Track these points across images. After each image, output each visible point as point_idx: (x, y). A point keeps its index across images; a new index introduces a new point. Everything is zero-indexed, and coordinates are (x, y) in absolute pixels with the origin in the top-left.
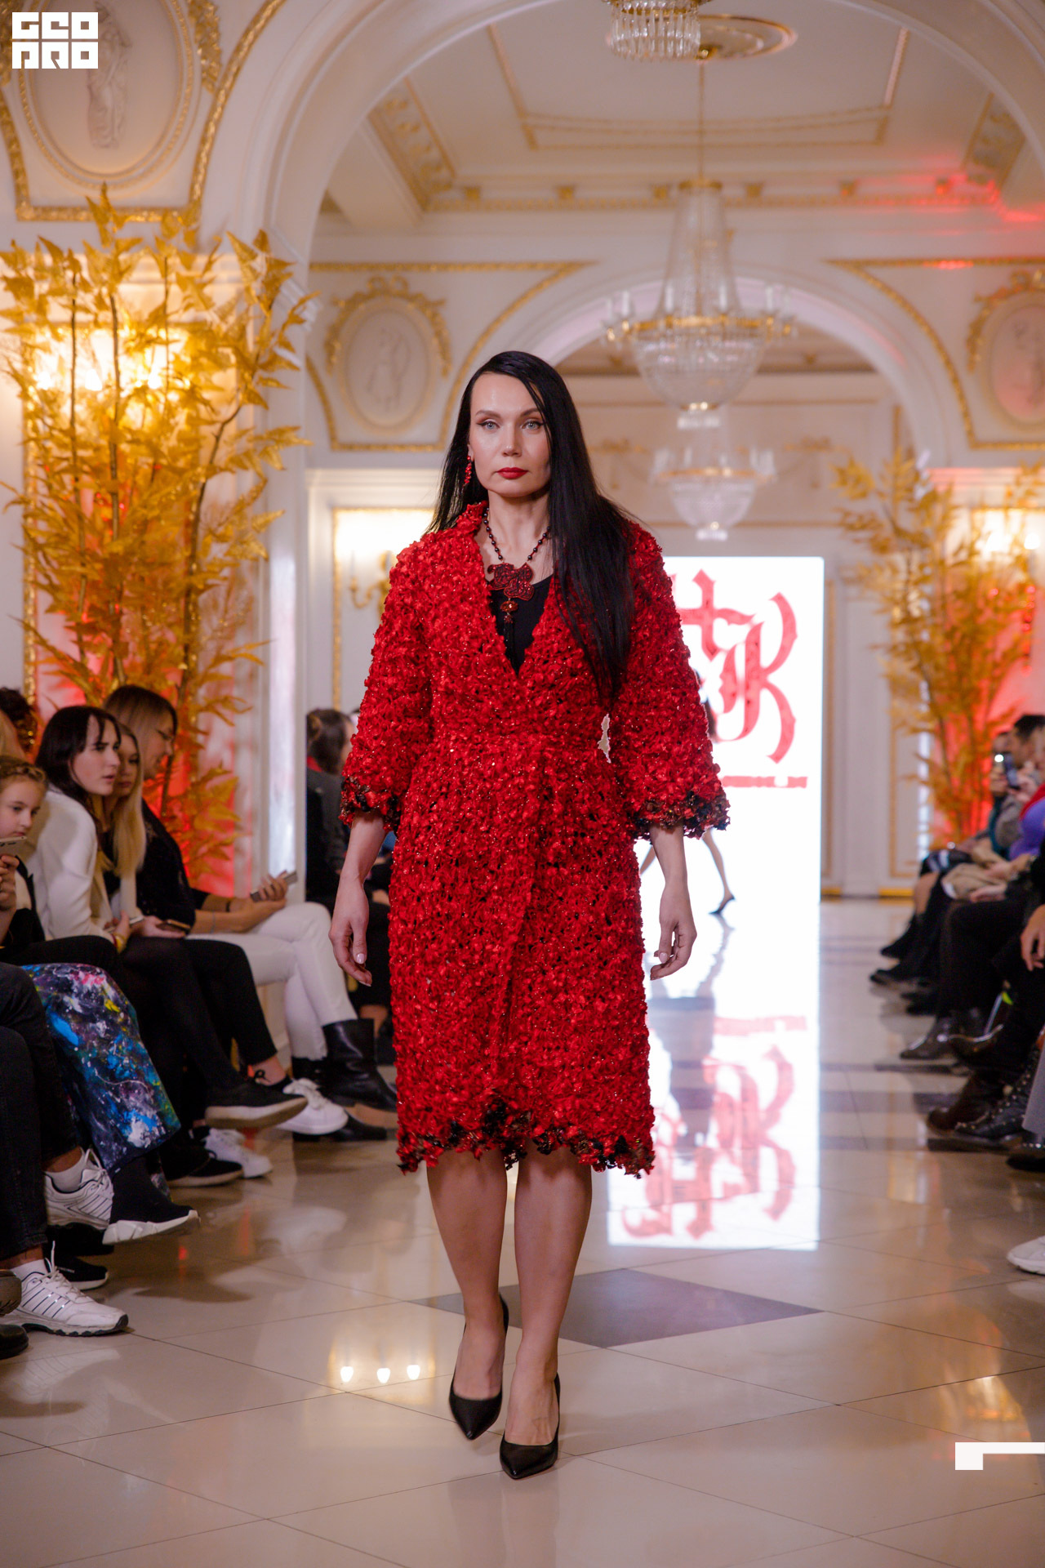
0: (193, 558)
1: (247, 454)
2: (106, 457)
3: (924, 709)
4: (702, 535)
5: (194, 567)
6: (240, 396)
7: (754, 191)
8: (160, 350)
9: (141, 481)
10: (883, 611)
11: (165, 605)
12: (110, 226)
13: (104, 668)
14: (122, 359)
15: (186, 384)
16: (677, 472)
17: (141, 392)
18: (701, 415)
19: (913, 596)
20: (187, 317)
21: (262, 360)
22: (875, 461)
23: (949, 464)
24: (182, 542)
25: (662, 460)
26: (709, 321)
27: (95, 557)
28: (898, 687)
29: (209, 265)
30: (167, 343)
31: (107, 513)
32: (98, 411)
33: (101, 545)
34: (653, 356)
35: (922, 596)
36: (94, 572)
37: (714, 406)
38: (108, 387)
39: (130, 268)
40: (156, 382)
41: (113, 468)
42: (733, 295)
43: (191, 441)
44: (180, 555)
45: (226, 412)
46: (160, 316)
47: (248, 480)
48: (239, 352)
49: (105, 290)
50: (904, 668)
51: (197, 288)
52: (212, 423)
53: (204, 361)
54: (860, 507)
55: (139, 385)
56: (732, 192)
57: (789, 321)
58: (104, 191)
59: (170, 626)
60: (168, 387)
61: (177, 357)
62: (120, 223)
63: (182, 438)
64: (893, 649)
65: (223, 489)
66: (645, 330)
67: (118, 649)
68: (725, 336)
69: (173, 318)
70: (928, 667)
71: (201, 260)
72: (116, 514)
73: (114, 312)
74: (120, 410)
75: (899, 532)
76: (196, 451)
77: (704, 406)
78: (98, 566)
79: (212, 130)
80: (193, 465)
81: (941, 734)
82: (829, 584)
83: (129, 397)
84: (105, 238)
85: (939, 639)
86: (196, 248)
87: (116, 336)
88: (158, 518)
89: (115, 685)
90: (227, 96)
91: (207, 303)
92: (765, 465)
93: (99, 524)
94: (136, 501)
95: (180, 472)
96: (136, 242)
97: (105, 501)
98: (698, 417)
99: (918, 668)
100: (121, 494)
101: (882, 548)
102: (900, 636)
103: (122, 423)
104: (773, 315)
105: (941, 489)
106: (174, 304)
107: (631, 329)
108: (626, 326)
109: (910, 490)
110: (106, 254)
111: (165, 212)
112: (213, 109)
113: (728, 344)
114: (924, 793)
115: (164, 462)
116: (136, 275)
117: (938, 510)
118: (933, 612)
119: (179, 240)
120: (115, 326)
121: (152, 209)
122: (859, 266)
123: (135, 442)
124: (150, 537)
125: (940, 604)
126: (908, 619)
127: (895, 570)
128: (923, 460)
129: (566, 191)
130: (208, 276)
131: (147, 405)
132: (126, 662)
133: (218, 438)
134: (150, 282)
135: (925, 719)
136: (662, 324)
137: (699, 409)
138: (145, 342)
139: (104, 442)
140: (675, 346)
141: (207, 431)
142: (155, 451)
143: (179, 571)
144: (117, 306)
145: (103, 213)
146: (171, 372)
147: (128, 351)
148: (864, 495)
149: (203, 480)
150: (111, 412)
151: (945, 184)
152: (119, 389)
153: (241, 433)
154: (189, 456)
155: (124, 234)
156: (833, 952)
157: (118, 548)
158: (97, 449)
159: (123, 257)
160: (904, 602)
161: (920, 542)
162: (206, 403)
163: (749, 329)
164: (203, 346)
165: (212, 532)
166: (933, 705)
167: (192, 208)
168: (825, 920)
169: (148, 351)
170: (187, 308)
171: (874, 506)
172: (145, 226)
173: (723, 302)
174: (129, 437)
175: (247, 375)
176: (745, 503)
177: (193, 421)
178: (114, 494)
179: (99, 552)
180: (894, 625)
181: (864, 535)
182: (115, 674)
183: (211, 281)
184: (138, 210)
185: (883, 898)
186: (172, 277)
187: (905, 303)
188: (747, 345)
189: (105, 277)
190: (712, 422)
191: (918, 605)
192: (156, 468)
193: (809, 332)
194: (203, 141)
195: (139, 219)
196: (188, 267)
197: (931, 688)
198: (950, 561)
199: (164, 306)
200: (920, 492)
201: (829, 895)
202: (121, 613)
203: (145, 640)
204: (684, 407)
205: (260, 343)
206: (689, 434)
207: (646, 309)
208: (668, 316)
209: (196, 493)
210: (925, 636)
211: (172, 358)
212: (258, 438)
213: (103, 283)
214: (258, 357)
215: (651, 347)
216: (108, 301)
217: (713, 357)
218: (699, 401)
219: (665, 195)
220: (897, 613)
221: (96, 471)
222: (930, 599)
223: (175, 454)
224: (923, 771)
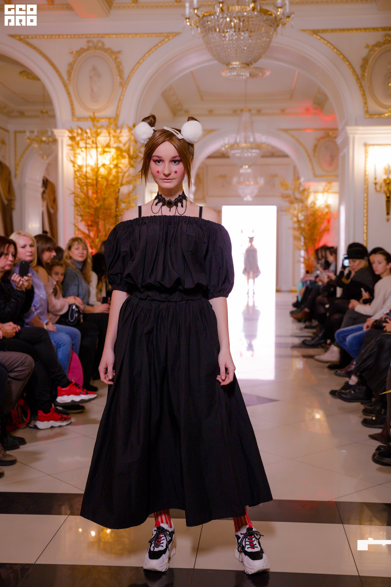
0: (117, 207)
1: (131, 181)
2: (95, 182)
3: (302, 244)
4: (245, 199)
5: (117, 210)
6: (129, 166)
7: (259, 111)
8: (108, 154)
9: (104, 187)
10: (292, 219)
11: (110, 220)
12: (96, 123)
13: (95, 236)
14: (99, 157)
15: (115, 162)
16: (239, 183)
17: (104, 165)
18: (246, 169)
19: (300, 215)
20: (115, 145)
21: (135, 156)
22: (290, 180)
23: (309, 181)
24: (114, 203)
25: (235, 180)
26: (248, 145)
27: (92, 207)
28: (296, 238)
29: (121, 132)
30: (110, 152)
31: (95, 196)
32: (93, 170)
33: (94, 204)
34: (234, 154)
35: (302, 215)
36: (92, 211)
37: (249, 167)
38: (95, 164)
39: (100, 133)
40: (107, 162)
41: (97, 184)
42: (254, 138)
43: (117, 177)
44: (114, 207)
45: (125, 170)
46: (108, 146)
47: (131, 187)
48: (129, 155)
49: (94, 139)
50: (297, 233)
51: (117, 138)
52: (121, 172)
53: (120, 157)
54: (286, 192)
55: (102, 164)
56: (254, 112)
57: (269, 145)
58: (94, 113)
59: (111, 225)
60: (111, 164)
61: (113, 156)
62: (98, 121)
63: (114, 177)
64: (294, 229)
65: (125, 190)
66: (232, 147)
67: (98, 231)
68: (252, 148)
69: (112, 146)
70: (304, 233)
71: (118, 131)
72: (97, 196)
73: (96, 144)
74: (98, 169)
75: (296, 199)
76: (118, 180)
77: (247, 167)
78: (93, 210)
79: (122, 97)
80: (117, 183)
81: (307, 250)
82: (278, 211)
83: (100, 167)
84: (94, 126)
85: (306, 227)
86: (117, 127)
87: (97, 151)
88: (108, 197)
89: (97, 240)
90: (126, 88)
91: (120, 142)
92: (261, 181)
93: (93, 199)
94: (102, 193)
95: (113, 185)
96: (102, 127)
97: (95, 193)
98: (245, 169)
99: (301, 234)
100: (99, 191)
101: (292, 203)
102: (296, 225)
103: (99, 173)
104: (265, 143)
105: (307, 188)
106: (112, 143)
107: (228, 148)
108: (227, 146)
109: (299, 188)
110: (94, 130)
111: (109, 119)
112: (122, 92)
113: (254, 151)
114: (302, 266)
115: (109, 183)
116: (102, 135)
117: (306, 193)
118: (305, 219)
119: (113, 126)
120: (97, 148)
121: (107, 118)
122: (286, 130)
123: (102, 178)
124: (107, 202)
125: (307, 217)
126: (299, 222)
127: (295, 209)
128: (302, 180)
129: (211, 112)
130: (121, 135)
131: (105, 168)
132: (100, 234)
133: (123, 176)
134: (105, 136)
135: (303, 246)
136: (236, 146)
137: (245, 168)
138: (104, 152)
139: (94, 178)
140: (239, 151)
141: (120, 175)
142: (107, 180)
143: (113, 211)
144: (98, 143)
145: (94, 119)
146: (111, 160)
147: (100, 154)
148: (287, 189)
149: (119, 187)
150: (96, 170)
151: (307, 110)
152: (98, 164)
153: (129, 175)
154: (116, 181)
155: (99, 125)
156: (279, 306)
157: (98, 205)
158: (93, 179)
159: (99, 130)
160: (297, 217)
161: (302, 201)
162: (120, 168)
163: (258, 146)
164: (119, 153)
165: (122, 201)
166: (305, 243)
167: (116, 117)
168: (277, 297)
169: (105, 154)
170: (115, 143)
171: (290, 192)
172: (104, 122)
173: (252, 140)
174: (100, 176)
175: (131, 160)
176: (256, 192)
177: (117, 172)
178: (97, 191)
179: (94, 206)
180: (295, 222)
181: (287, 199)
182: (97, 237)
183: (121, 136)
184: (103, 118)
185: (291, 291)
186: (111, 135)
187: (298, 140)
188: (257, 151)
189: (94, 135)
190: (249, 171)
191: (301, 217)
192: (107, 184)
193: (273, 147)
194: (120, 100)
195: (103, 120)
196: (115, 132)
197: (305, 238)
198: (309, 206)
199: (109, 143)
200: (301, 189)
201: (278, 291)
202: (98, 222)
203: (105, 228)
204: (241, 167)
205: (134, 152)
206: (242, 174)
207: (232, 141)
208: (238, 144)
209: (117, 190)
210: (303, 225)
211: (111, 156)
212: (134, 177)
213: (93, 137)
214: (133, 155)
215: (233, 152)
216: (95, 142)
217: (250, 155)
218: (245, 165)
219: (236, 112)
220: (295, 219)
221: (92, 185)
222: (304, 216)
223: (112, 181)
224: (302, 260)
